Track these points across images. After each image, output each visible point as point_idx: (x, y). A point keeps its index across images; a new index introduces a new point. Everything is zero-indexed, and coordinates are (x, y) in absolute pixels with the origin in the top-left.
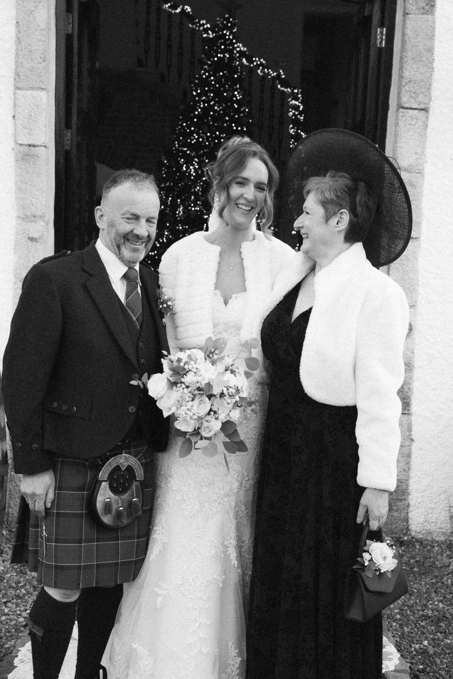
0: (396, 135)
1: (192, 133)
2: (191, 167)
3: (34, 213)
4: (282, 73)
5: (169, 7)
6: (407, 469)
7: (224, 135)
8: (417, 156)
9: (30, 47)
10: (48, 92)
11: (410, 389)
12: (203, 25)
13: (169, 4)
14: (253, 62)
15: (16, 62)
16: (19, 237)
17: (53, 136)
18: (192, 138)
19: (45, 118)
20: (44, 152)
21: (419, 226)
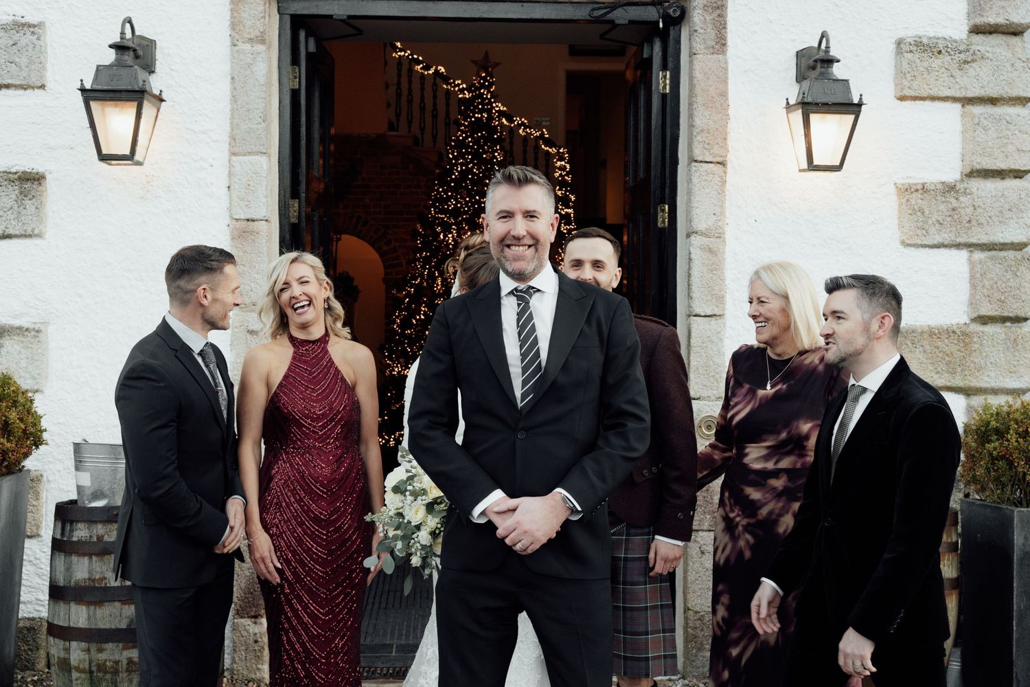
0: (689, 193)
1: (449, 198)
2: (450, 236)
4: (546, 133)
5: (421, 68)
8: (715, 218)
9: (248, 106)
10: (269, 156)
12: (459, 85)
13: (421, 66)
14: (514, 121)
15: (232, 123)
16: (235, 330)
17: (277, 207)
18: (449, 203)
19: (267, 187)
20: (265, 227)
21: (723, 300)
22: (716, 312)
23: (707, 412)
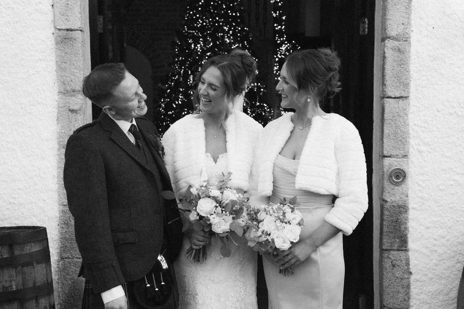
0: (385, 9)
1: (197, 19)
2: (199, 46)
3: (73, 89)
6: (407, 299)
7: (222, 20)
8: (402, 27)
11: (406, 228)
16: (60, 109)
17: (88, 21)
18: (198, 22)
19: (81, 5)
20: (80, 35)
21: (408, 86)
22: (403, 94)
23: (396, 166)
